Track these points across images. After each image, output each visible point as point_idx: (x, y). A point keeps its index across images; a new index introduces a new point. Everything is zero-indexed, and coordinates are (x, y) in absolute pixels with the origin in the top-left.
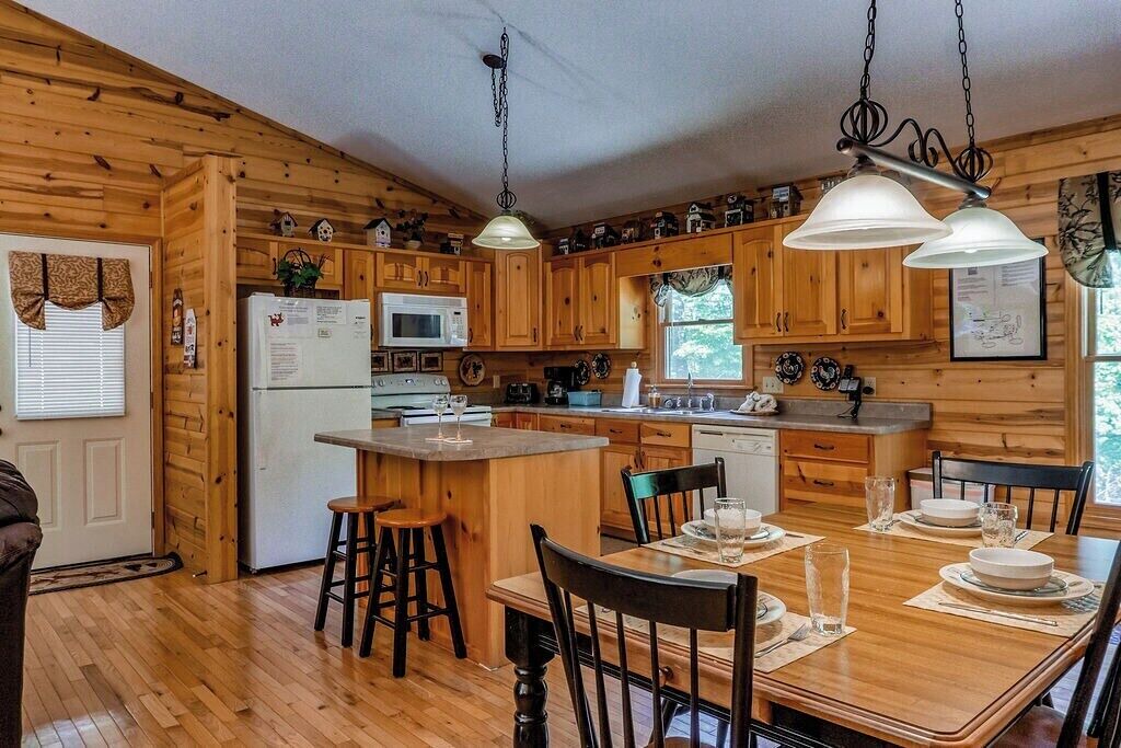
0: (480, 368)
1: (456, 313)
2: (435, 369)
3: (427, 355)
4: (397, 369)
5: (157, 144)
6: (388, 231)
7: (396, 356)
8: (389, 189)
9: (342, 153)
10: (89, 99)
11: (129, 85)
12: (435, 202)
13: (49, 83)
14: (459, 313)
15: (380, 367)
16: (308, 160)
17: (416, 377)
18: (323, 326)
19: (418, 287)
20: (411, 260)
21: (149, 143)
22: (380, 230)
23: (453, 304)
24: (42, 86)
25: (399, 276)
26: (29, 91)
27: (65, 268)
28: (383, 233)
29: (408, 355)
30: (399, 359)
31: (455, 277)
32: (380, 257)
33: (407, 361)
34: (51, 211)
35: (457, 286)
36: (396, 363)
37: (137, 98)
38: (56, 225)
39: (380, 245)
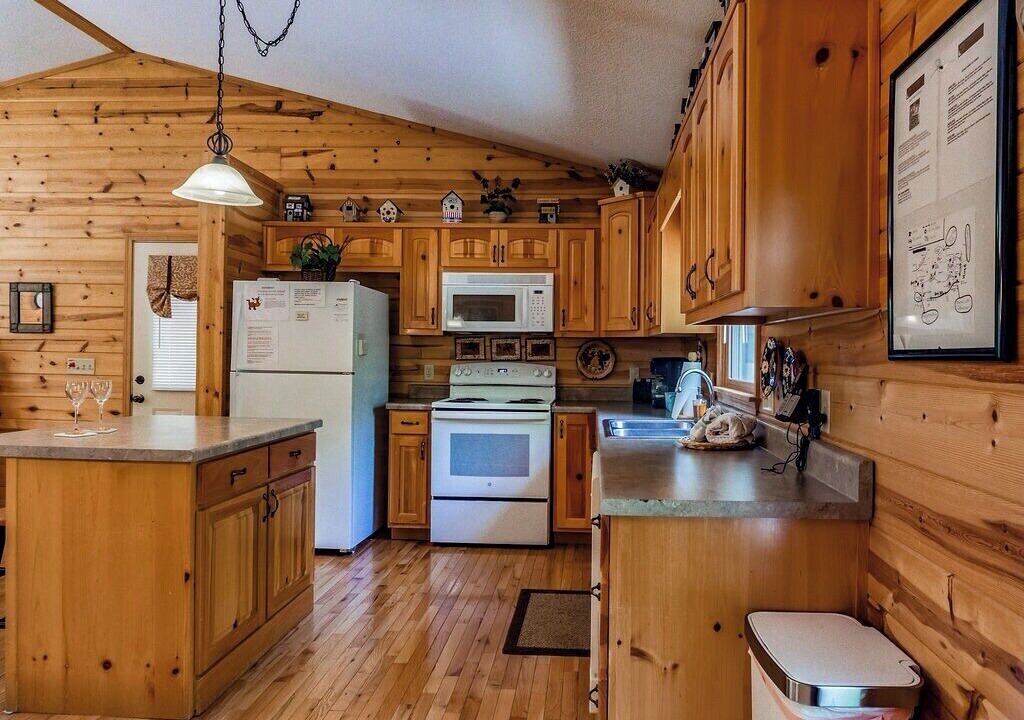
0: (607, 357)
1: (536, 292)
2: (545, 357)
3: (535, 342)
4: (495, 357)
5: (260, 151)
6: (458, 205)
7: (495, 342)
8: (489, 158)
9: (433, 129)
10: (208, 122)
11: (237, 104)
12: (548, 164)
13: (180, 116)
14: (541, 292)
15: (474, 355)
16: (398, 143)
17: (511, 366)
18: (302, 309)
19: (493, 264)
20: (484, 234)
21: (253, 151)
22: (448, 205)
23: (533, 281)
24: (175, 119)
25: (469, 253)
26: (167, 126)
27: (184, 266)
28: (452, 207)
29: (509, 341)
30: (498, 346)
31: (544, 249)
32: (445, 234)
33: (509, 348)
34: (181, 220)
35: (547, 260)
36: (494, 350)
37: (244, 114)
38: (185, 232)
39: (448, 221)
